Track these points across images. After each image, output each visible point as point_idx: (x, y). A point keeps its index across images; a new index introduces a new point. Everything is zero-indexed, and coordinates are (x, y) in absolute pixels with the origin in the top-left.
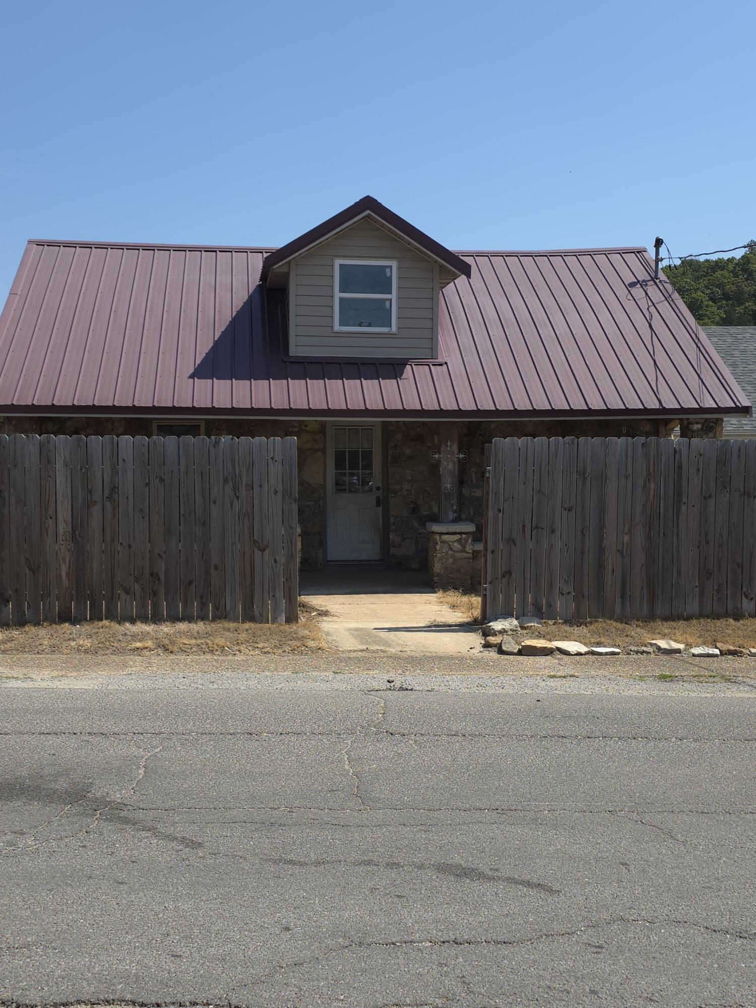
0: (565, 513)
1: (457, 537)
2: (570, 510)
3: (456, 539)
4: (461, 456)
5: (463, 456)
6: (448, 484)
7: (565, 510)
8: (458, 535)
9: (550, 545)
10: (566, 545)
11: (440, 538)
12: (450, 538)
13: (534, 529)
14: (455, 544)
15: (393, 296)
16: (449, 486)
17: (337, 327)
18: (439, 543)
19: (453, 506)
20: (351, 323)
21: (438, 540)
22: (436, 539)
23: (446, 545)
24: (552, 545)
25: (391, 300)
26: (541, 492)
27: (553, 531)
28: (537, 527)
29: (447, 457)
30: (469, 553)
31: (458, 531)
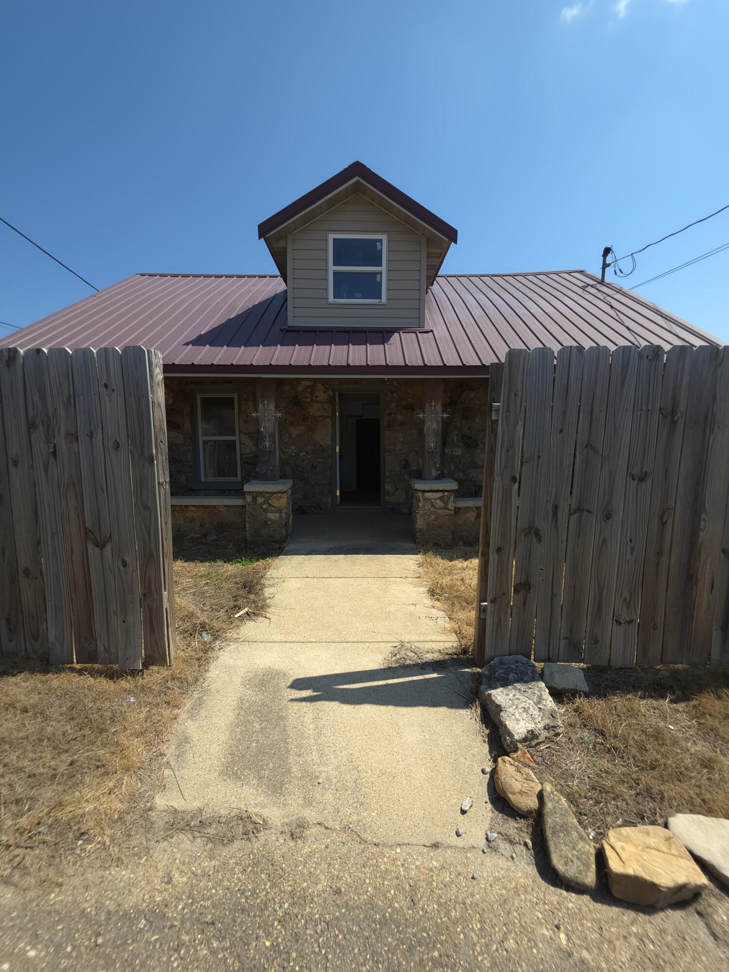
0: (633, 484)
1: (440, 494)
2: (642, 479)
3: (438, 496)
4: (445, 415)
5: (447, 415)
6: (432, 443)
7: (634, 479)
8: (441, 493)
9: (601, 540)
10: (631, 541)
11: (423, 496)
12: (432, 495)
13: (575, 513)
14: (438, 501)
15: (383, 269)
16: (432, 445)
17: (331, 299)
18: (422, 500)
19: (436, 464)
20: (345, 295)
21: (421, 498)
22: (419, 496)
23: (429, 503)
24: (605, 540)
25: (381, 273)
26: (591, 446)
27: (608, 516)
28: (579, 509)
29: (432, 417)
30: (451, 510)
31: (440, 489)
